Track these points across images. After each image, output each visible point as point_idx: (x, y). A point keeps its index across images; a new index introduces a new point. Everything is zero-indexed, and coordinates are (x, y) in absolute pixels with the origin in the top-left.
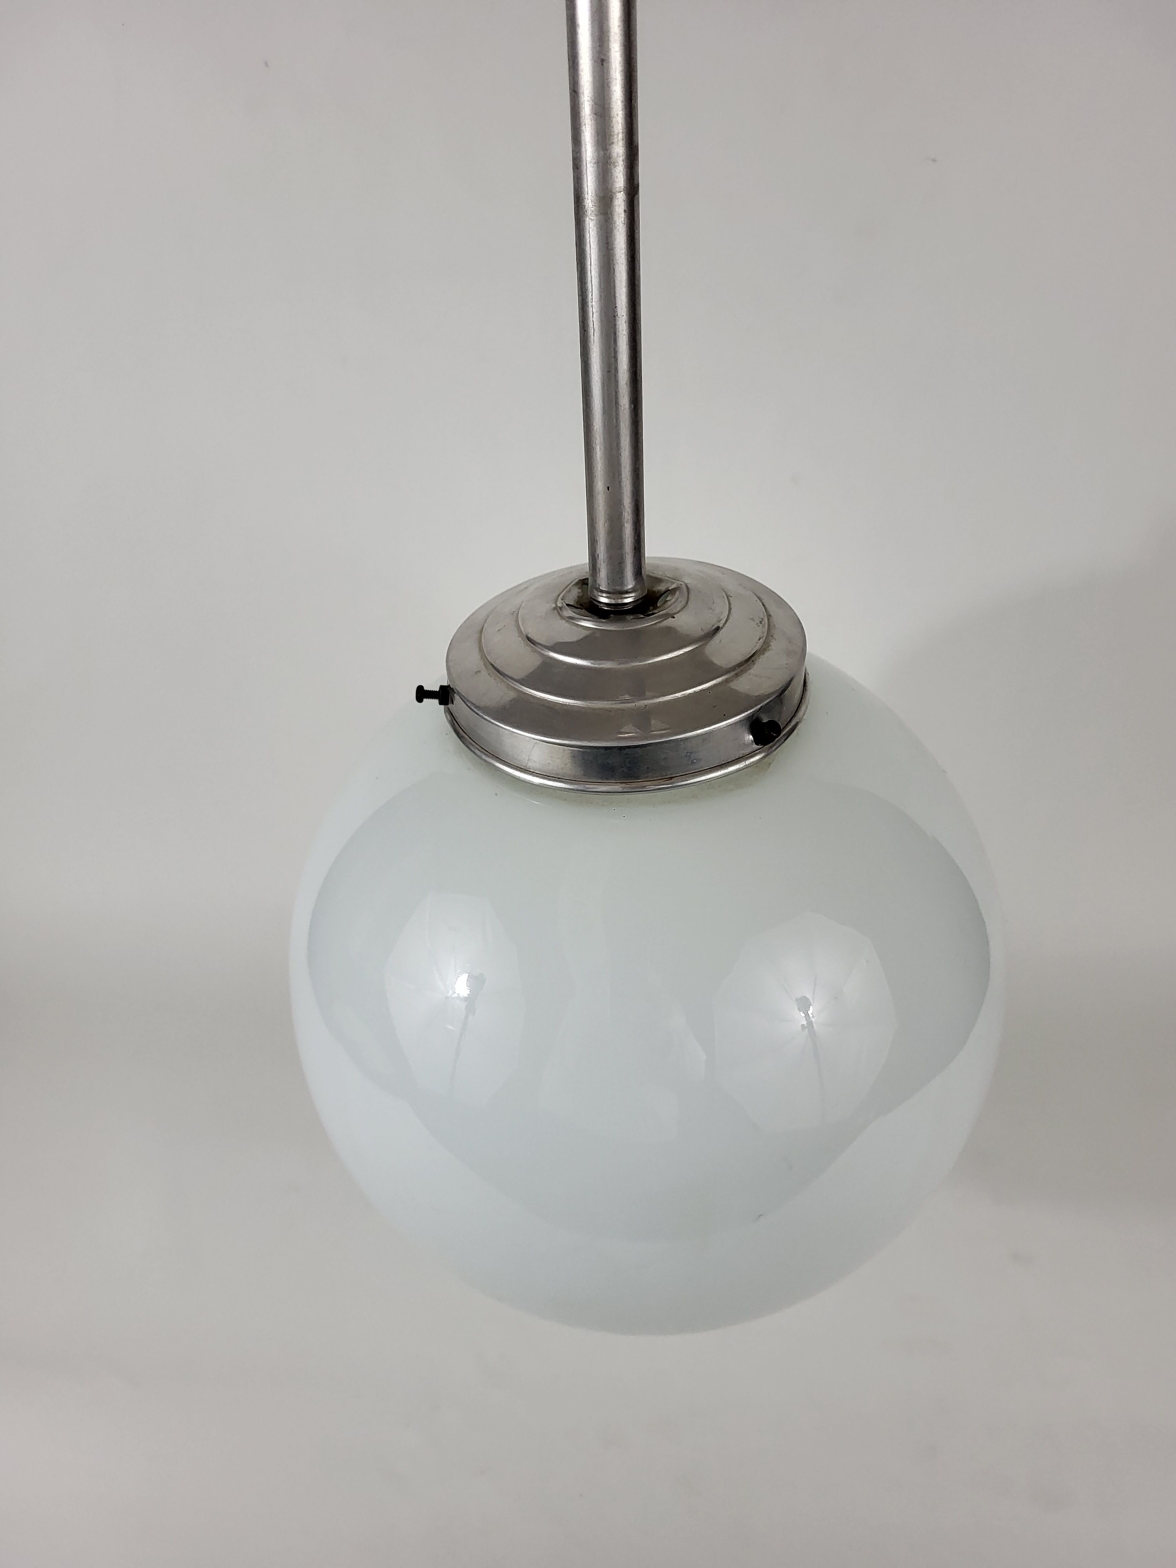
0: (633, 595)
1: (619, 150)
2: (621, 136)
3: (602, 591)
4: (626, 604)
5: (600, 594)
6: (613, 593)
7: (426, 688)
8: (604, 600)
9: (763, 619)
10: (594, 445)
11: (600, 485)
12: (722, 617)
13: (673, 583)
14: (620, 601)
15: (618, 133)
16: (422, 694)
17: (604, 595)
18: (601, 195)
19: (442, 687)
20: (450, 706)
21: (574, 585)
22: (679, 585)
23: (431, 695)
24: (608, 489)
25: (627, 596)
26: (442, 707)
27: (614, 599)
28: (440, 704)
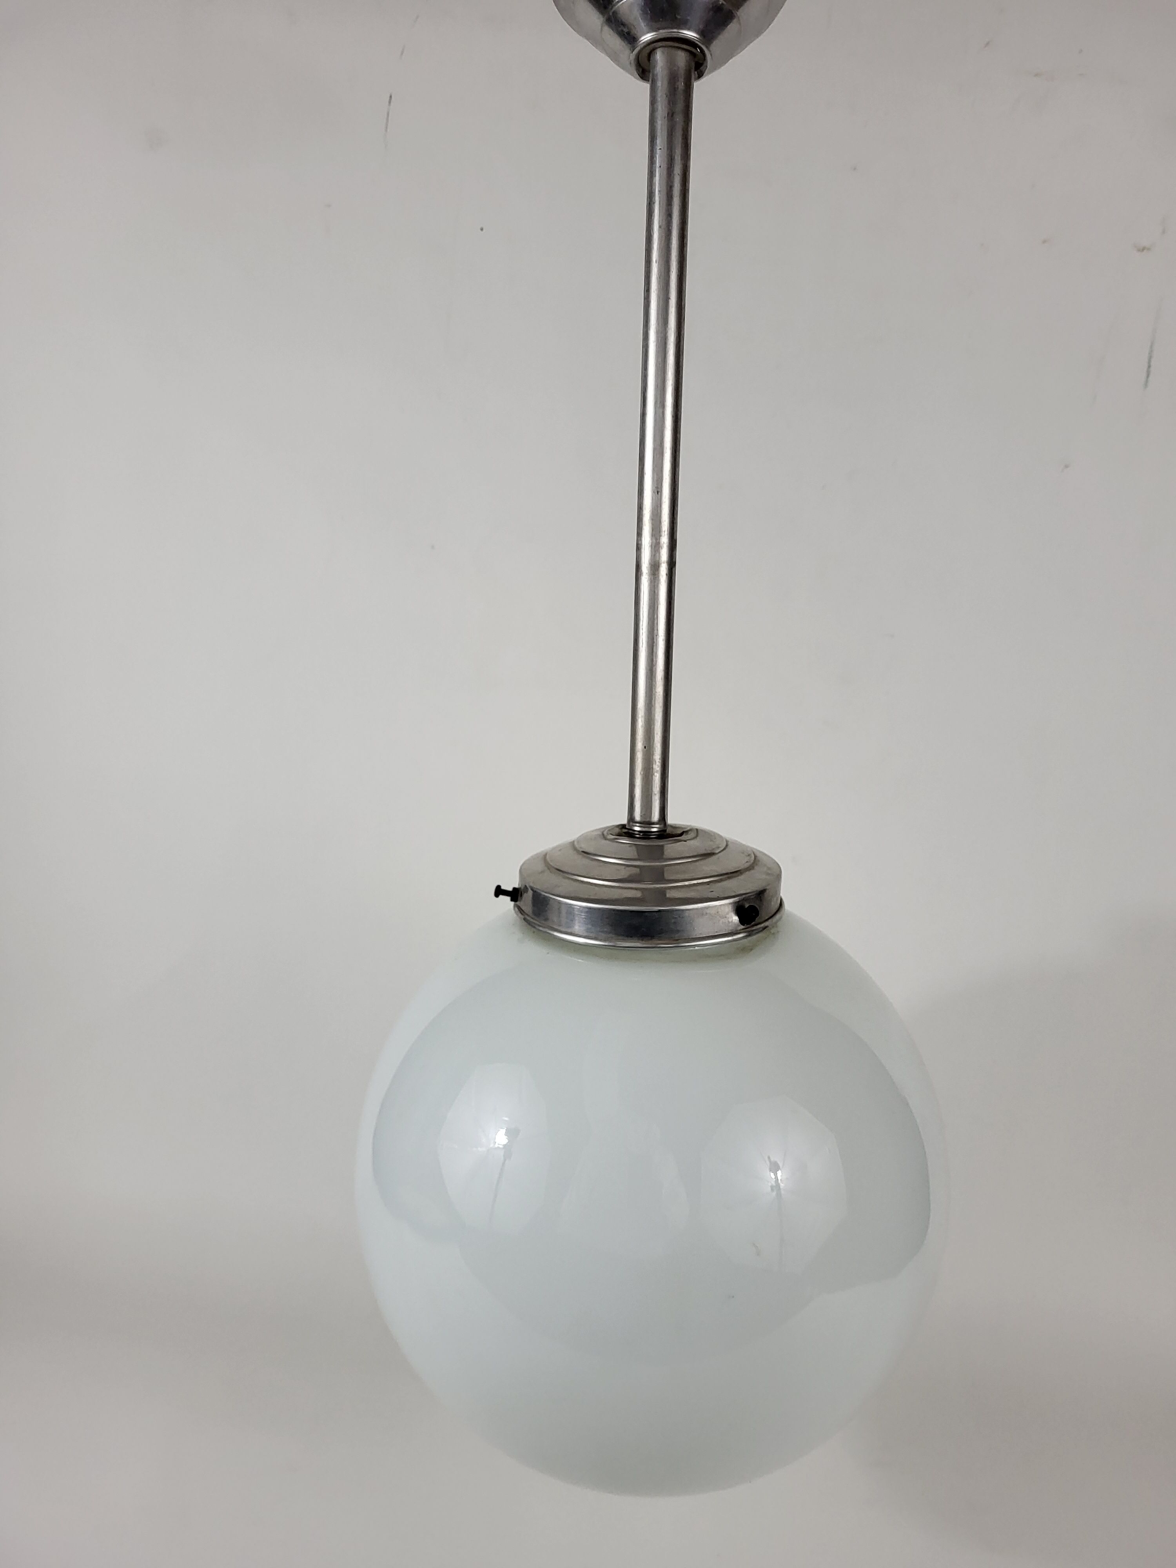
0: (657, 826)
1: (665, 540)
2: (666, 533)
3: (637, 822)
4: (652, 832)
5: (634, 824)
6: (644, 824)
7: (503, 888)
8: (637, 829)
10: (637, 718)
11: (640, 745)
12: (720, 846)
14: (648, 830)
15: (665, 532)
16: (499, 892)
17: (637, 825)
18: (653, 564)
19: (514, 889)
20: (518, 903)
23: (505, 893)
24: (645, 749)
25: (653, 826)
26: (513, 903)
27: (644, 828)
28: (512, 900)
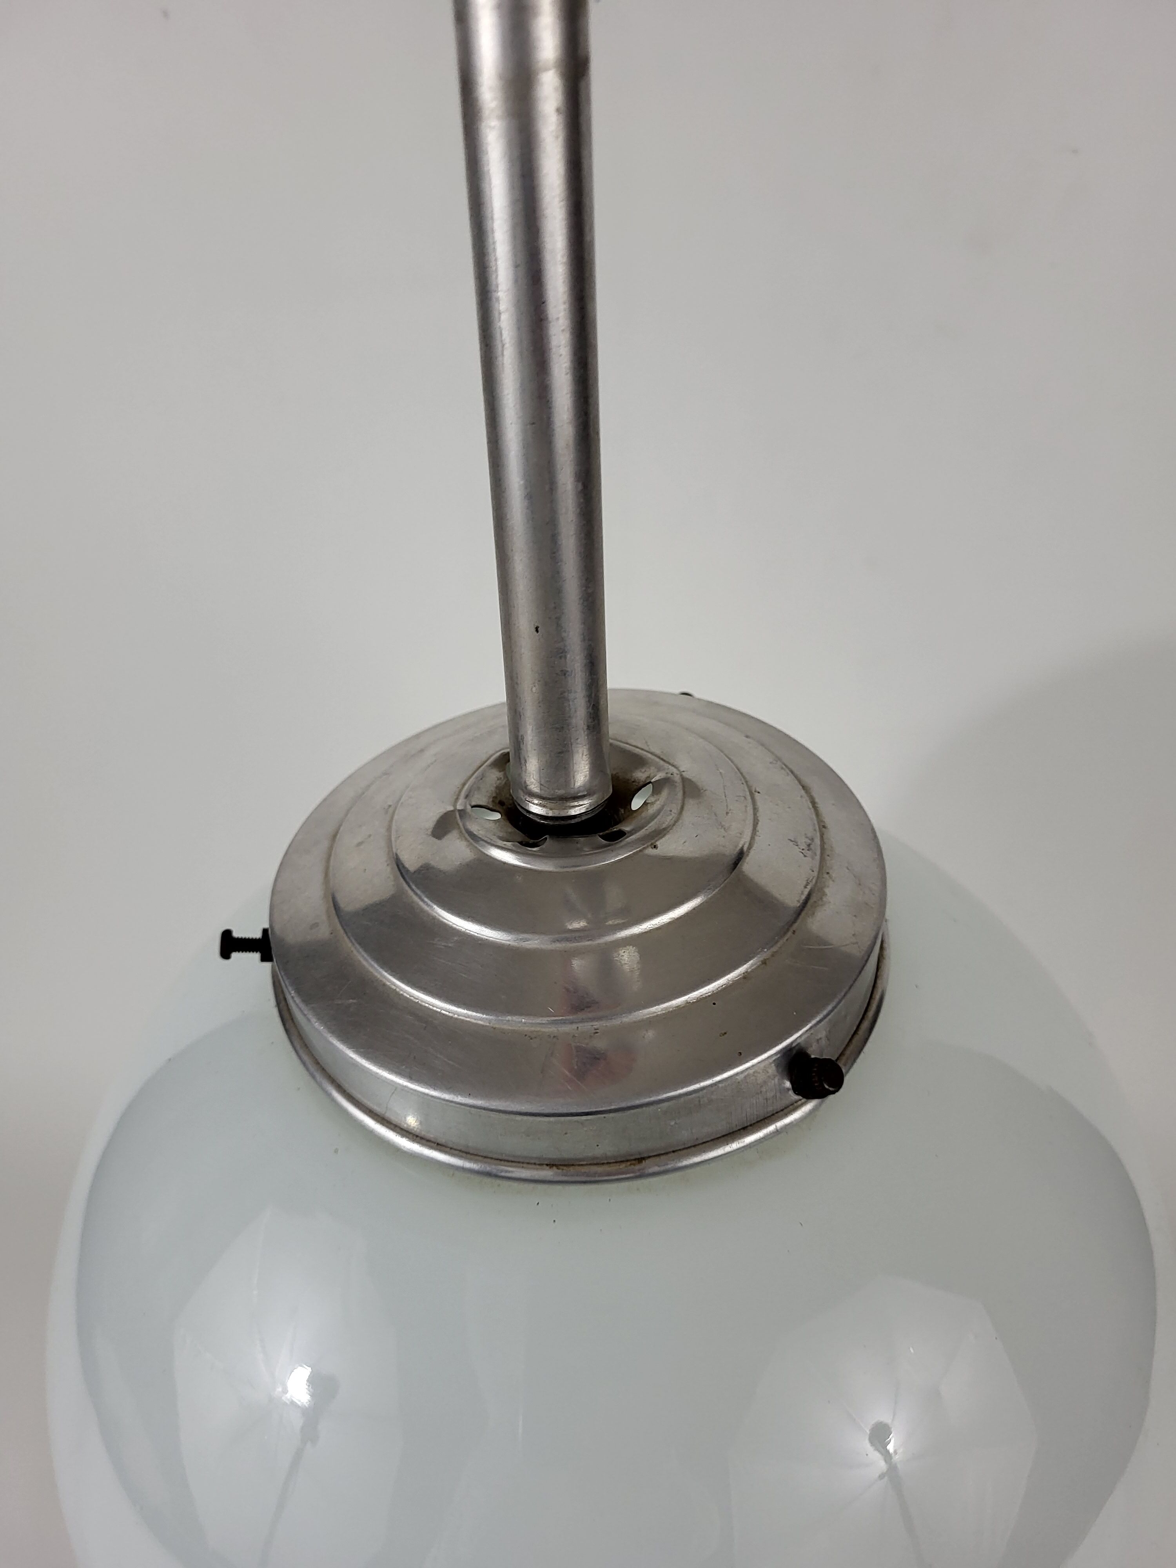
0: (588, 797)
3: (533, 795)
4: (575, 817)
5: (529, 795)
6: (549, 799)
7: (236, 934)
8: (535, 808)
9: (812, 840)
11: (524, 622)
12: (744, 834)
13: (659, 769)
14: (563, 814)
16: (229, 945)
17: (535, 799)
19: (267, 933)
21: (490, 766)
22: (669, 775)
23: (246, 945)
24: (537, 631)
25: (576, 804)
27: (551, 809)
28: (262, 960)
